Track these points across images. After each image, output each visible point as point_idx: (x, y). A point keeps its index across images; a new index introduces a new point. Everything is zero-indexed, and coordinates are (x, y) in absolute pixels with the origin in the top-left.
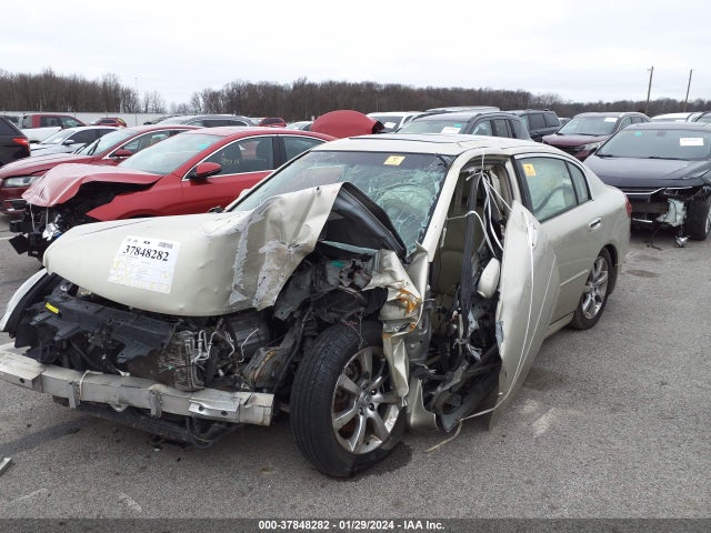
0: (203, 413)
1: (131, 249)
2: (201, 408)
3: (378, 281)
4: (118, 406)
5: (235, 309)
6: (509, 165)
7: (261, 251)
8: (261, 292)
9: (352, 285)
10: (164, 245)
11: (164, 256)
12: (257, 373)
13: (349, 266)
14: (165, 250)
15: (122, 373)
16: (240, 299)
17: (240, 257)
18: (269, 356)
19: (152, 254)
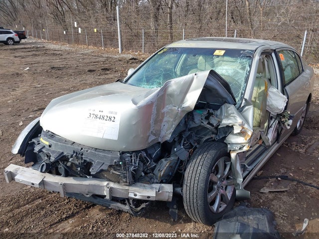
0: (137, 197)
1: (92, 116)
2: (135, 195)
3: (225, 122)
4: (88, 194)
5: (151, 144)
6: (273, 55)
7: (163, 111)
8: (163, 133)
9: (209, 123)
10: (112, 113)
11: (112, 119)
12: (162, 173)
13: (206, 113)
14: (112, 115)
15: (88, 177)
16: (153, 139)
17: (153, 117)
18: (168, 164)
19: (105, 118)
